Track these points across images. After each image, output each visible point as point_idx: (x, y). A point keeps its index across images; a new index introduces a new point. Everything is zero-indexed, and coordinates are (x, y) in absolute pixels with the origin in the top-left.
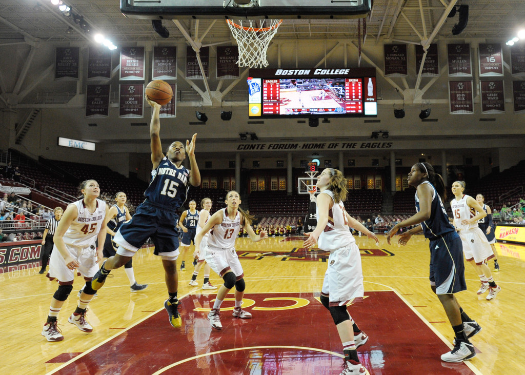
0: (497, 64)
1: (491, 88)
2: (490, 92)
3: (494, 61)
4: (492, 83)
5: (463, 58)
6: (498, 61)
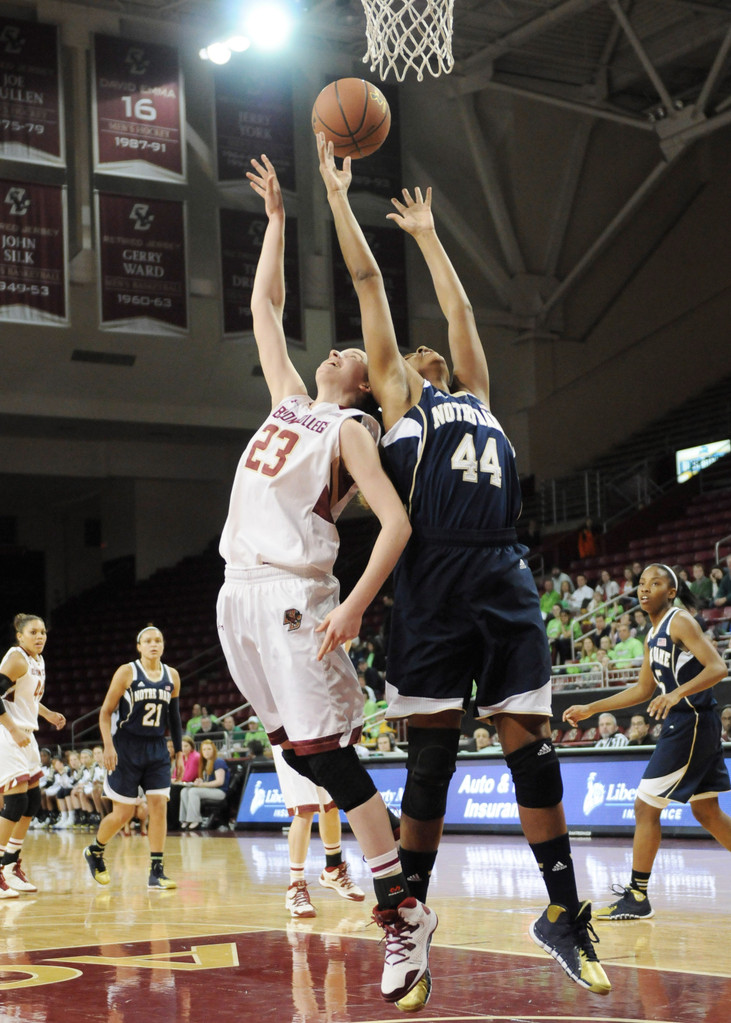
0: (163, 132)
1: (138, 226)
2: (133, 241)
3: (153, 117)
4: (144, 209)
5: (32, 83)
6: (166, 118)
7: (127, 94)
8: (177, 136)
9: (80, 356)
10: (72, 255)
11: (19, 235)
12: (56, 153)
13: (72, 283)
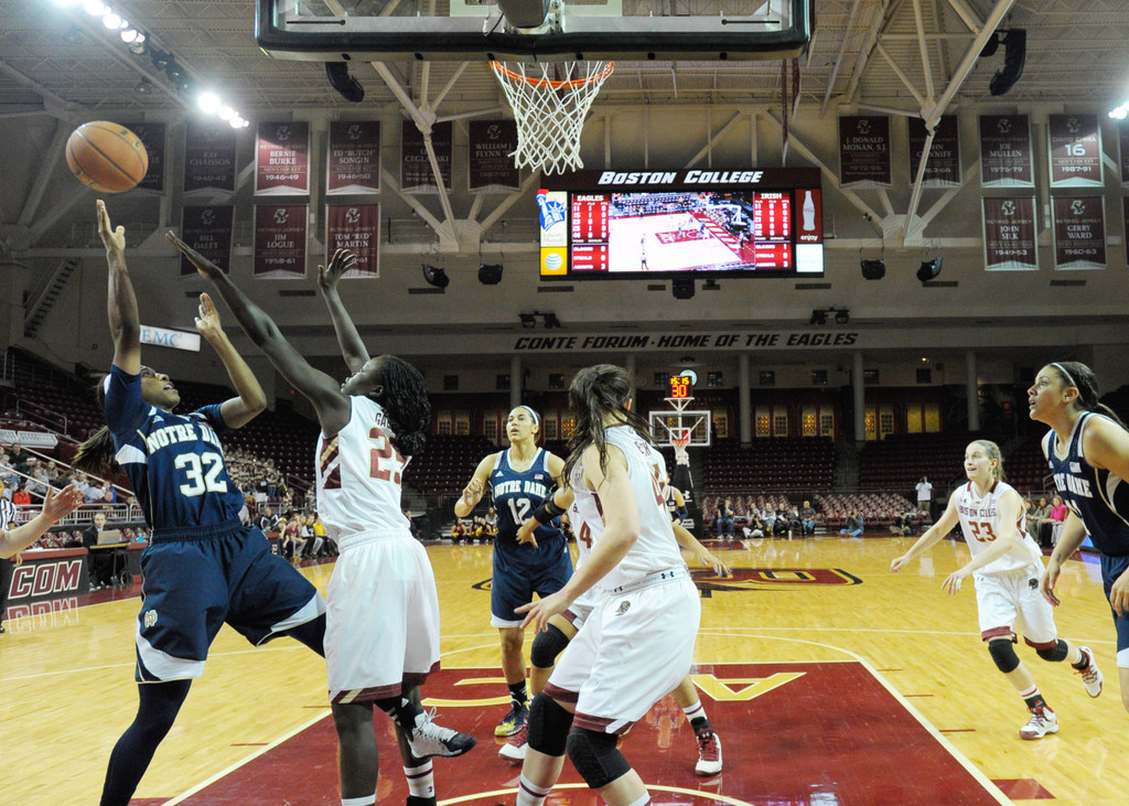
0: (1090, 160)
1: (1076, 213)
2: (1073, 221)
3: (1083, 153)
4: (1079, 203)
5: (1015, 146)
6: (1091, 153)
7: (1068, 143)
8: (1098, 161)
9: (1054, 283)
10: (1039, 232)
11: (1010, 225)
12: (1030, 180)
13: (1039, 247)
